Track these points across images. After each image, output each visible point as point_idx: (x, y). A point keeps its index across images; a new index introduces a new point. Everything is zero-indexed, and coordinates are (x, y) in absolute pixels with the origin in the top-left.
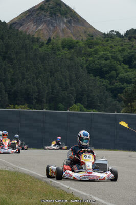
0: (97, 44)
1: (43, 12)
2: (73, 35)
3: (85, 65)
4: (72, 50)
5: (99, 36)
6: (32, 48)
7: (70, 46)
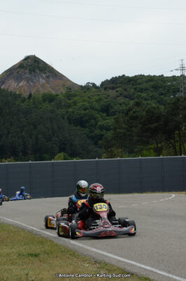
0: (75, 96)
1: (22, 70)
2: (53, 89)
3: (66, 116)
4: (53, 103)
5: (76, 89)
6: (15, 104)
7: (50, 99)
